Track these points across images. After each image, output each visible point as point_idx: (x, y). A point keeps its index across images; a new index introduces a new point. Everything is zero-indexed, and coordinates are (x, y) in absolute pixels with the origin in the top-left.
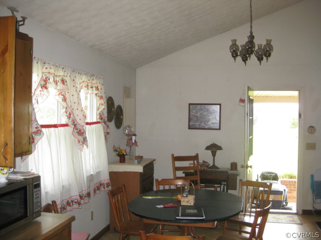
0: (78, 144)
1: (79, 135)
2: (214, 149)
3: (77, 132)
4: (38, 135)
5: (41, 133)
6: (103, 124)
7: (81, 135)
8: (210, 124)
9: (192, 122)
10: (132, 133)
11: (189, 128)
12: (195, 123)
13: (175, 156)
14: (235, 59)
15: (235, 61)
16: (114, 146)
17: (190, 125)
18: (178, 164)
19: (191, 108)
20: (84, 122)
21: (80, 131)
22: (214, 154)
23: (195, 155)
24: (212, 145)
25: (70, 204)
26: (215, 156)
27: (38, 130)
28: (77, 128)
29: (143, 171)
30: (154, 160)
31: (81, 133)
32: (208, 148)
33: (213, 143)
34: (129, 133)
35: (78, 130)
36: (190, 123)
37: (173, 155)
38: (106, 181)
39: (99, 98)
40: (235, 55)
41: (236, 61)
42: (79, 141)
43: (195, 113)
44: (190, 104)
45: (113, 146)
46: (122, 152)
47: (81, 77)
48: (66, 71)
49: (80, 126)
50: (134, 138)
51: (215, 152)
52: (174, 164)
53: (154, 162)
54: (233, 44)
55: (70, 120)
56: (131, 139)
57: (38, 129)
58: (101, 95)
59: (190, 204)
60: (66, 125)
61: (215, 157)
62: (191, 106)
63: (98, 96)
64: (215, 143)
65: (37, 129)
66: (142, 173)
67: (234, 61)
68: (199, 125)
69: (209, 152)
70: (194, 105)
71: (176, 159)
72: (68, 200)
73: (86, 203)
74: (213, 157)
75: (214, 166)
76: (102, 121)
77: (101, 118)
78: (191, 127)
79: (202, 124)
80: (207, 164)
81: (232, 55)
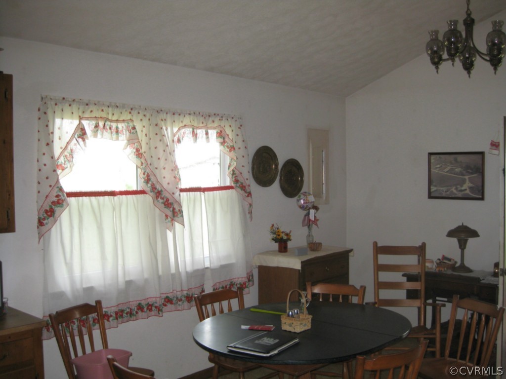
0: (166, 220)
1: (165, 207)
2: (463, 236)
3: (163, 203)
4: (59, 207)
5: (64, 204)
6: (239, 190)
7: (168, 207)
8: (466, 190)
9: (436, 186)
10: (310, 205)
11: (430, 197)
12: (439, 188)
13: (379, 245)
14: (437, 68)
15: (437, 72)
16: (273, 225)
17: (432, 190)
18: (384, 259)
19: (432, 161)
20: (177, 188)
21: (168, 200)
22: (463, 245)
23: (420, 244)
24: (459, 227)
25: (143, 309)
26: (465, 248)
27: (59, 200)
28: (163, 196)
29: (302, 267)
30: (351, 250)
31: (168, 204)
32: (451, 234)
33: (461, 224)
34: (305, 205)
35: (165, 200)
36: (432, 187)
37: (375, 244)
38: (240, 280)
39: (228, 150)
40: (436, 60)
41: (439, 71)
42: (167, 216)
43: (439, 170)
44: (430, 154)
45: (271, 226)
46: (279, 235)
47: (181, 120)
48: (140, 112)
49: (168, 194)
50: (312, 212)
51: (466, 241)
52: (376, 259)
53: (351, 254)
54: (432, 40)
55: (149, 185)
56: (308, 215)
57: (60, 198)
58: (231, 144)
59: (294, 329)
60: (142, 192)
61: (465, 250)
62: (433, 157)
63: (227, 146)
64: (464, 224)
65: (57, 198)
66: (299, 270)
67: (436, 70)
68: (446, 192)
69: (454, 241)
70: (438, 156)
71: (380, 250)
72: (140, 302)
73: (178, 310)
74: (460, 250)
75: (463, 267)
76: (238, 185)
77: (236, 181)
78: (433, 195)
79: (452, 190)
80: (450, 263)
81: (432, 60)
